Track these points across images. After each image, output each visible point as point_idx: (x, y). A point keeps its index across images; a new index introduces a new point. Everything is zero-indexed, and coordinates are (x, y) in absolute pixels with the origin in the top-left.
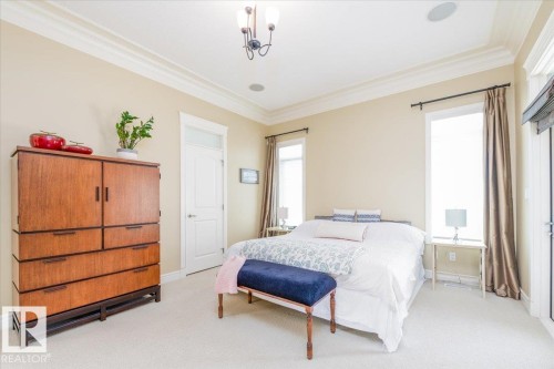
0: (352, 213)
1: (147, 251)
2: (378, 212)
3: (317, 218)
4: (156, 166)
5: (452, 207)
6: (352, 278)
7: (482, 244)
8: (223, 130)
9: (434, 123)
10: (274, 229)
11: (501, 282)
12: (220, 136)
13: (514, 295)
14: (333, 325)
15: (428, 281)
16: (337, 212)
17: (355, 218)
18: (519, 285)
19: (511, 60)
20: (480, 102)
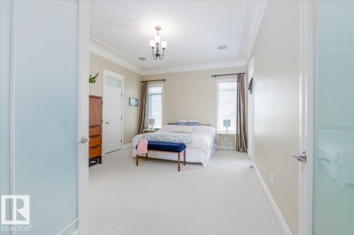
0: (186, 121)
1: (97, 139)
2: (197, 121)
3: (169, 124)
4: (100, 98)
5: (226, 119)
6: (192, 144)
7: (235, 133)
8: (121, 77)
9: (220, 84)
10: (146, 130)
11: (241, 147)
12: (120, 81)
13: (245, 151)
14: (185, 163)
15: (217, 149)
16: (179, 121)
17: (188, 124)
18: (247, 147)
19: (245, 64)
20: (235, 78)
